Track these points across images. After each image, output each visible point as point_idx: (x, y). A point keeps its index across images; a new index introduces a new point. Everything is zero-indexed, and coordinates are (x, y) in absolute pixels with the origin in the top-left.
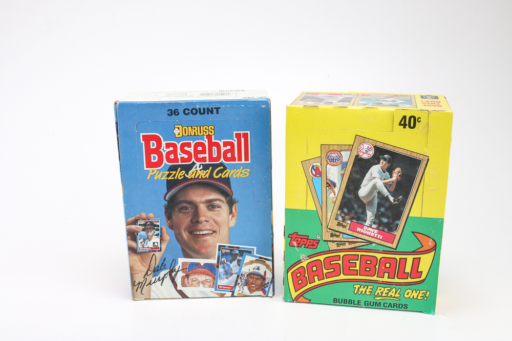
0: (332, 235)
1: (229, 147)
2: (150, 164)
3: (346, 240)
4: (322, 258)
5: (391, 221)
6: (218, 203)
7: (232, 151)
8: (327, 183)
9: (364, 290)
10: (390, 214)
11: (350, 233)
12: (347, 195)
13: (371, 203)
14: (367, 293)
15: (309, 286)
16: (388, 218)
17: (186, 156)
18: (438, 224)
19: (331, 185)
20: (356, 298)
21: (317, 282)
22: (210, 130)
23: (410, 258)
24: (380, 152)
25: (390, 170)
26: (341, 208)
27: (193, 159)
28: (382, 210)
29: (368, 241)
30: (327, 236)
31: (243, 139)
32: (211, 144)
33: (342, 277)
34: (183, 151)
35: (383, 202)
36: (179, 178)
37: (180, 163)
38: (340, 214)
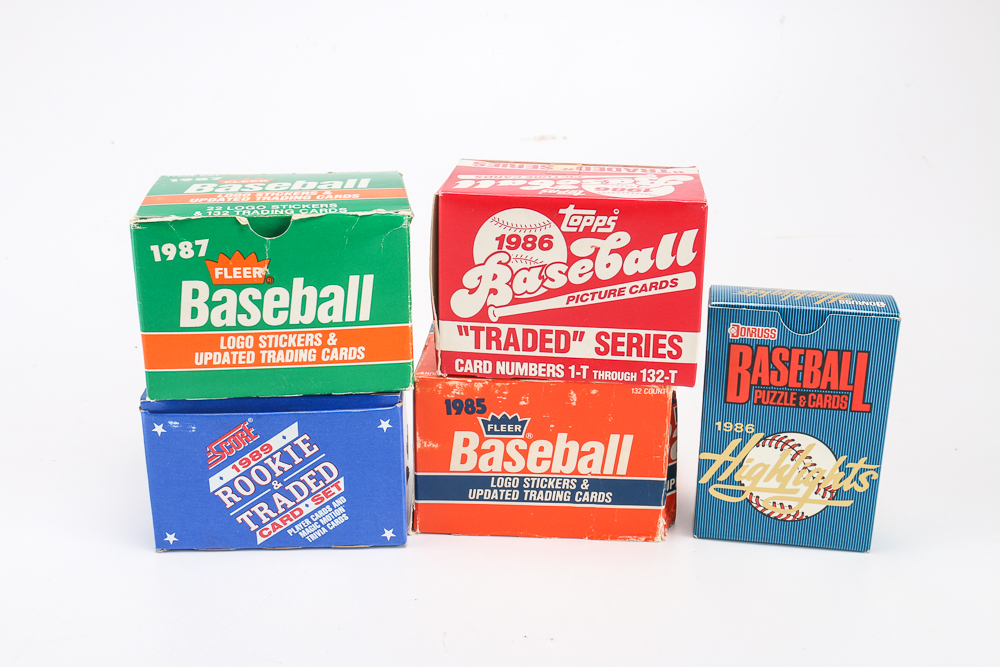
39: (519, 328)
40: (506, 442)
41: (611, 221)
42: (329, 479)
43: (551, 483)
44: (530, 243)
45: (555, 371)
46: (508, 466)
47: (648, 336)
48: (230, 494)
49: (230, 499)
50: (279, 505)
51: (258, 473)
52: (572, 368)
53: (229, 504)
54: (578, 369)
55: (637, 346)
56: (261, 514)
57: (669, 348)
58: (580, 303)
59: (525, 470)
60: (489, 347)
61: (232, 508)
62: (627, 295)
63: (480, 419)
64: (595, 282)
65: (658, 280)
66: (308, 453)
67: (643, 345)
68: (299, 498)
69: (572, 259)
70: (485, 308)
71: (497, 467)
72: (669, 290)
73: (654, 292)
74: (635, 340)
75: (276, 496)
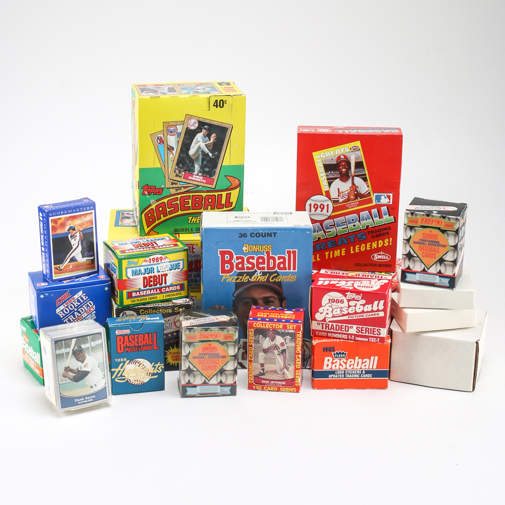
0: (172, 184)
1: (282, 260)
2: (224, 271)
3: (181, 186)
4: (165, 201)
5: (211, 170)
6: (272, 299)
7: (284, 263)
8: (168, 148)
9: (195, 220)
10: (210, 165)
11: (184, 180)
12: (181, 155)
13: (197, 158)
14: (197, 222)
15: (157, 222)
16: (209, 168)
17: (250, 266)
18: (240, 168)
19: (170, 149)
20: (190, 227)
21: (163, 219)
22: (269, 248)
23: (224, 194)
24: (202, 124)
25: (209, 136)
26: (178, 164)
27: (256, 268)
28: (205, 162)
29: (197, 185)
30: (169, 185)
31: (292, 255)
32: (269, 258)
33: (180, 212)
34: (248, 262)
35: (205, 157)
36: (245, 281)
37: (246, 271)
38: (177, 169)
39: (335, 324)
40: (340, 360)
41: (360, 297)
42: (91, 306)
43: (353, 372)
44: (338, 301)
45: (345, 337)
46: (341, 367)
47: (371, 329)
48: (62, 314)
49: (62, 315)
50: (76, 315)
51: (71, 306)
52: (350, 336)
53: (62, 317)
54: (351, 337)
55: (368, 331)
56: (71, 319)
57: (377, 332)
58: (352, 318)
59: (346, 368)
60: (326, 329)
61: (63, 318)
62: (365, 317)
63: (333, 353)
64: (356, 313)
65: (374, 313)
66: (85, 299)
67: (370, 331)
68: (82, 313)
69: (349, 306)
70: (325, 318)
71: (337, 368)
72: (376, 316)
73: (372, 316)
74: (367, 329)
75: (75, 313)
